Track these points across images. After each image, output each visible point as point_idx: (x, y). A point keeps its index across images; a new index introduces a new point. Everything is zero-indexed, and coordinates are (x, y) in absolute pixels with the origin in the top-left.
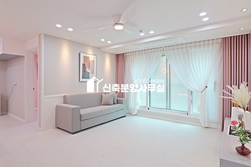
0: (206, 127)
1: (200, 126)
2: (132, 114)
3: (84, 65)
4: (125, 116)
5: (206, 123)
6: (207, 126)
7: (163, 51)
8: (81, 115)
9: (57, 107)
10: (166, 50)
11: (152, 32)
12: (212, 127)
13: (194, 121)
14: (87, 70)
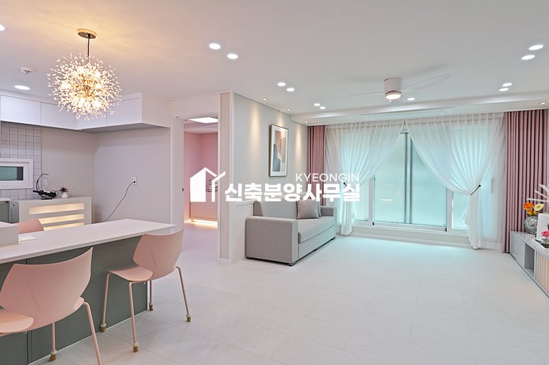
0: (479, 249)
1: (468, 248)
2: (342, 233)
3: (275, 145)
4: (334, 238)
5: (479, 242)
6: (480, 247)
7: (405, 124)
8: (299, 234)
9: (247, 222)
10: (409, 124)
11: (411, 99)
12: (487, 247)
13: (460, 240)
14: (279, 156)
